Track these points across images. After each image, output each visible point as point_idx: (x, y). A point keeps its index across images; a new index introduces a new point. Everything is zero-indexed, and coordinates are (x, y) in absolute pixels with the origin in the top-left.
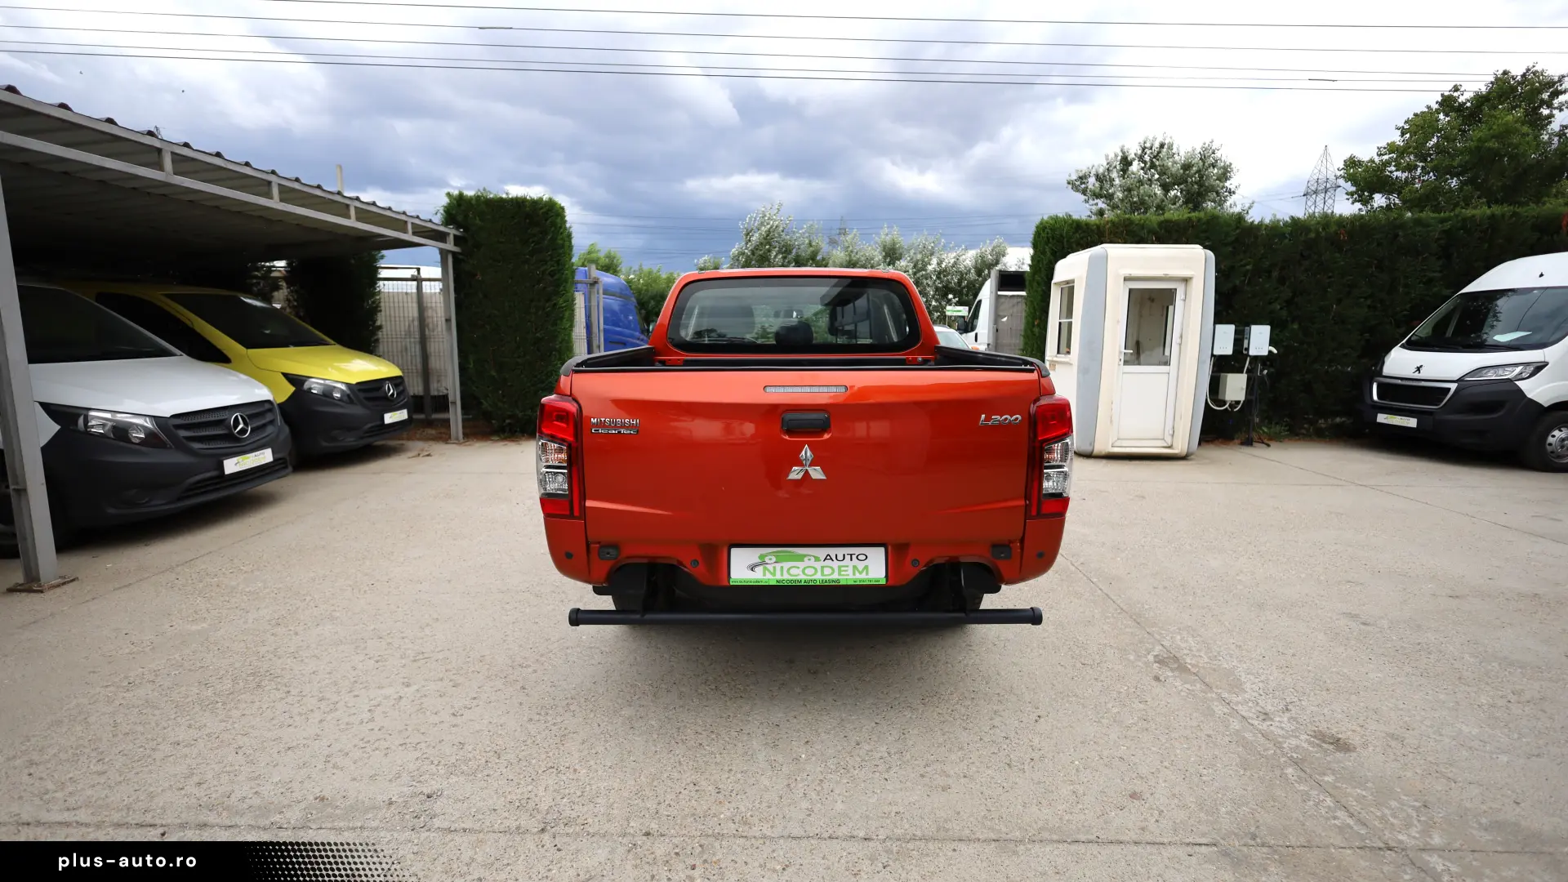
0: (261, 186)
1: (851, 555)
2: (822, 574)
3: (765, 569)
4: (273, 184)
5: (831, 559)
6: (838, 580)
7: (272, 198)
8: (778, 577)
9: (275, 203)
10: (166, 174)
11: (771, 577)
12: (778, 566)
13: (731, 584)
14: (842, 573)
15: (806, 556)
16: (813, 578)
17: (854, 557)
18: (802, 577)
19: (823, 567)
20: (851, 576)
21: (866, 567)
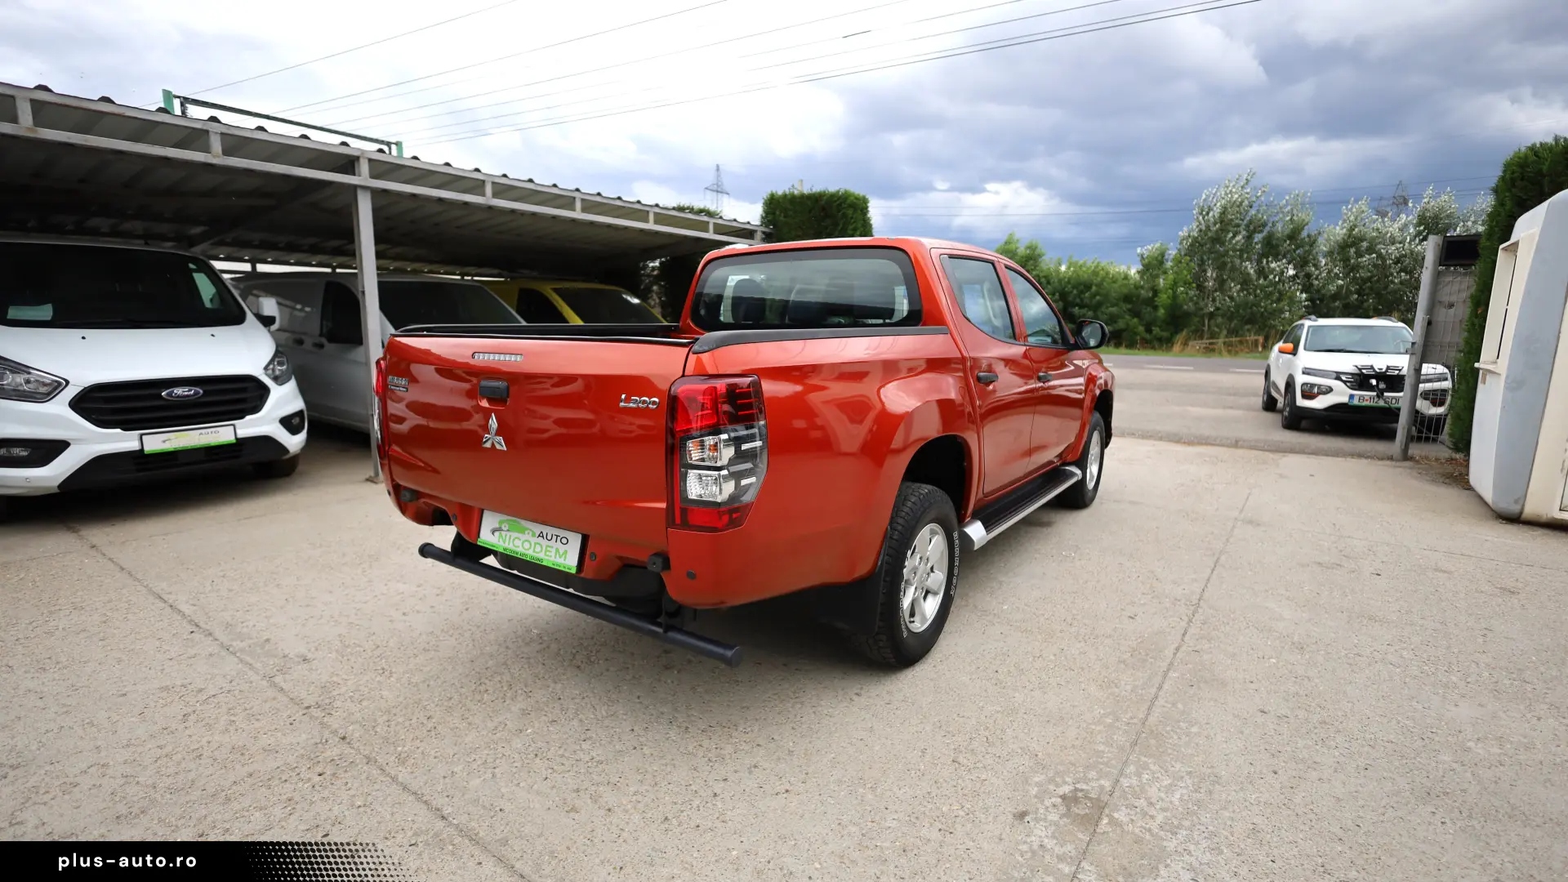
0: (567, 201)
1: (557, 536)
2: (534, 551)
3: (501, 536)
4: (577, 200)
5: (543, 537)
6: (541, 560)
7: (574, 210)
8: (506, 545)
9: (578, 214)
10: (487, 199)
11: (501, 543)
12: (509, 534)
13: (479, 543)
14: (548, 553)
15: (527, 529)
16: (527, 552)
17: (559, 539)
18: (520, 550)
19: (535, 544)
20: (553, 559)
21: (566, 552)
